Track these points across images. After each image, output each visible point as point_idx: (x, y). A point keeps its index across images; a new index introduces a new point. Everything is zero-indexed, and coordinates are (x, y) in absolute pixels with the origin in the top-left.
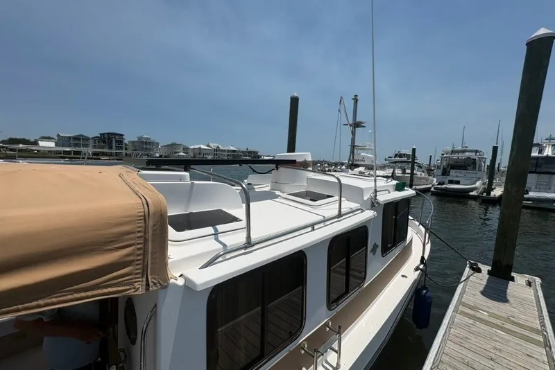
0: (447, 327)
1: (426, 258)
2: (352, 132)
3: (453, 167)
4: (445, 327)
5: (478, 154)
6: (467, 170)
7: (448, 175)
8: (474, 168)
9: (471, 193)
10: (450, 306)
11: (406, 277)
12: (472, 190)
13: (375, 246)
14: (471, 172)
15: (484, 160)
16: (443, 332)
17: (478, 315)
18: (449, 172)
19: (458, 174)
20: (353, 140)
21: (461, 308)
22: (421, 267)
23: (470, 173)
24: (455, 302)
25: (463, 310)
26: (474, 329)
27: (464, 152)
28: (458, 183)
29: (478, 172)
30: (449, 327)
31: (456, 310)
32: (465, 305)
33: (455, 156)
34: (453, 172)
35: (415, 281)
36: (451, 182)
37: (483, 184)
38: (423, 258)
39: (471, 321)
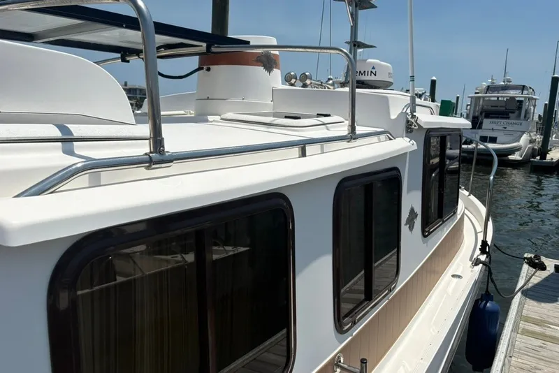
0: (506, 356)
1: (489, 243)
2: (352, 15)
3: (489, 114)
4: (502, 358)
5: (525, 92)
6: (508, 118)
7: (480, 128)
8: (519, 117)
9: (511, 157)
10: (507, 324)
11: (459, 277)
12: (512, 151)
13: (413, 213)
14: (514, 121)
15: (533, 101)
16: (500, 364)
17: (548, 332)
18: (481, 123)
19: (495, 127)
20: (354, 30)
21: (522, 325)
22: (483, 258)
23: (511, 124)
24: (514, 317)
25: (526, 327)
26: (545, 354)
27: (505, 88)
28: (493, 140)
29: (524, 122)
30: (508, 356)
31: (515, 328)
32: (527, 319)
33: (493, 96)
34: (487, 123)
35: (476, 282)
36: (484, 139)
37: (531, 141)
38: (484, 243)
39: (539, 343)
